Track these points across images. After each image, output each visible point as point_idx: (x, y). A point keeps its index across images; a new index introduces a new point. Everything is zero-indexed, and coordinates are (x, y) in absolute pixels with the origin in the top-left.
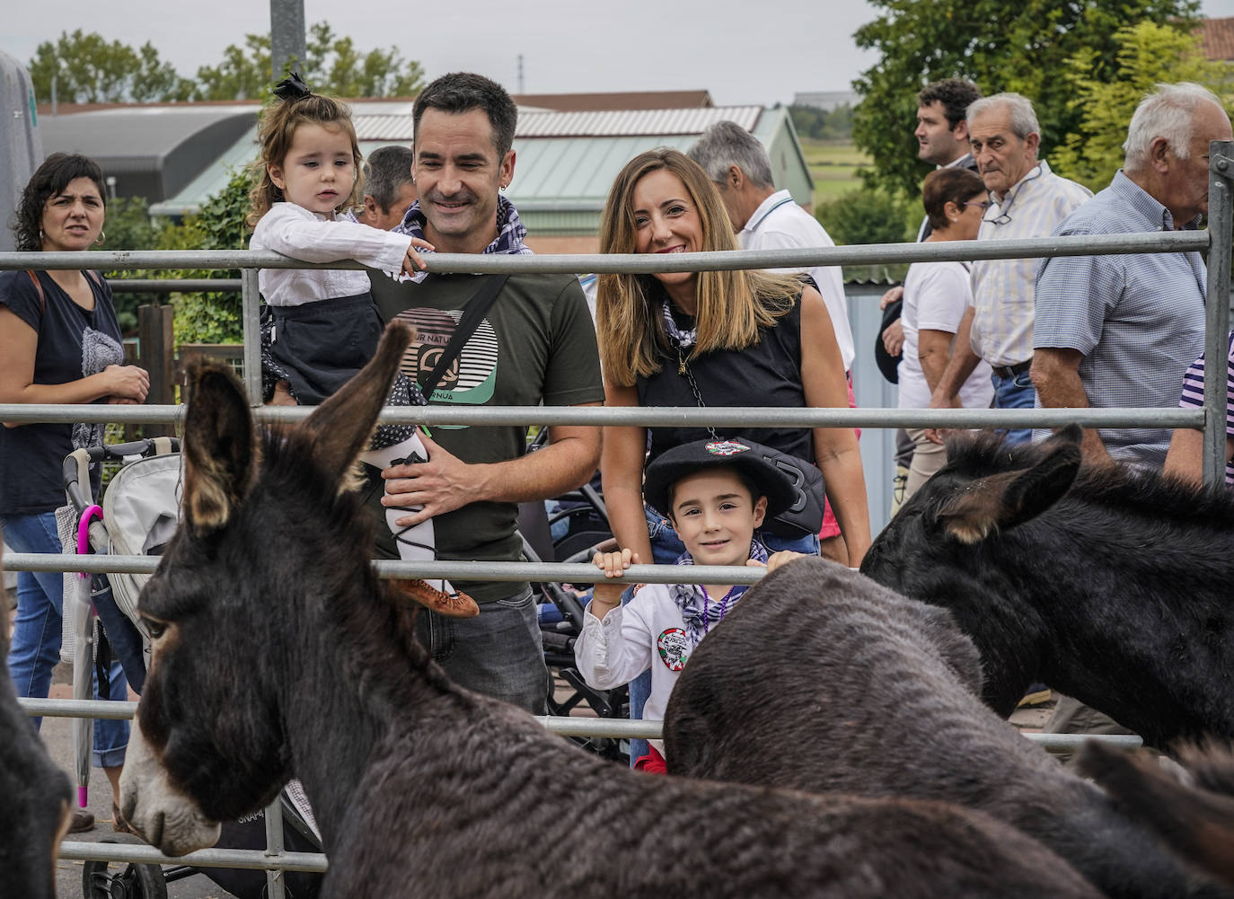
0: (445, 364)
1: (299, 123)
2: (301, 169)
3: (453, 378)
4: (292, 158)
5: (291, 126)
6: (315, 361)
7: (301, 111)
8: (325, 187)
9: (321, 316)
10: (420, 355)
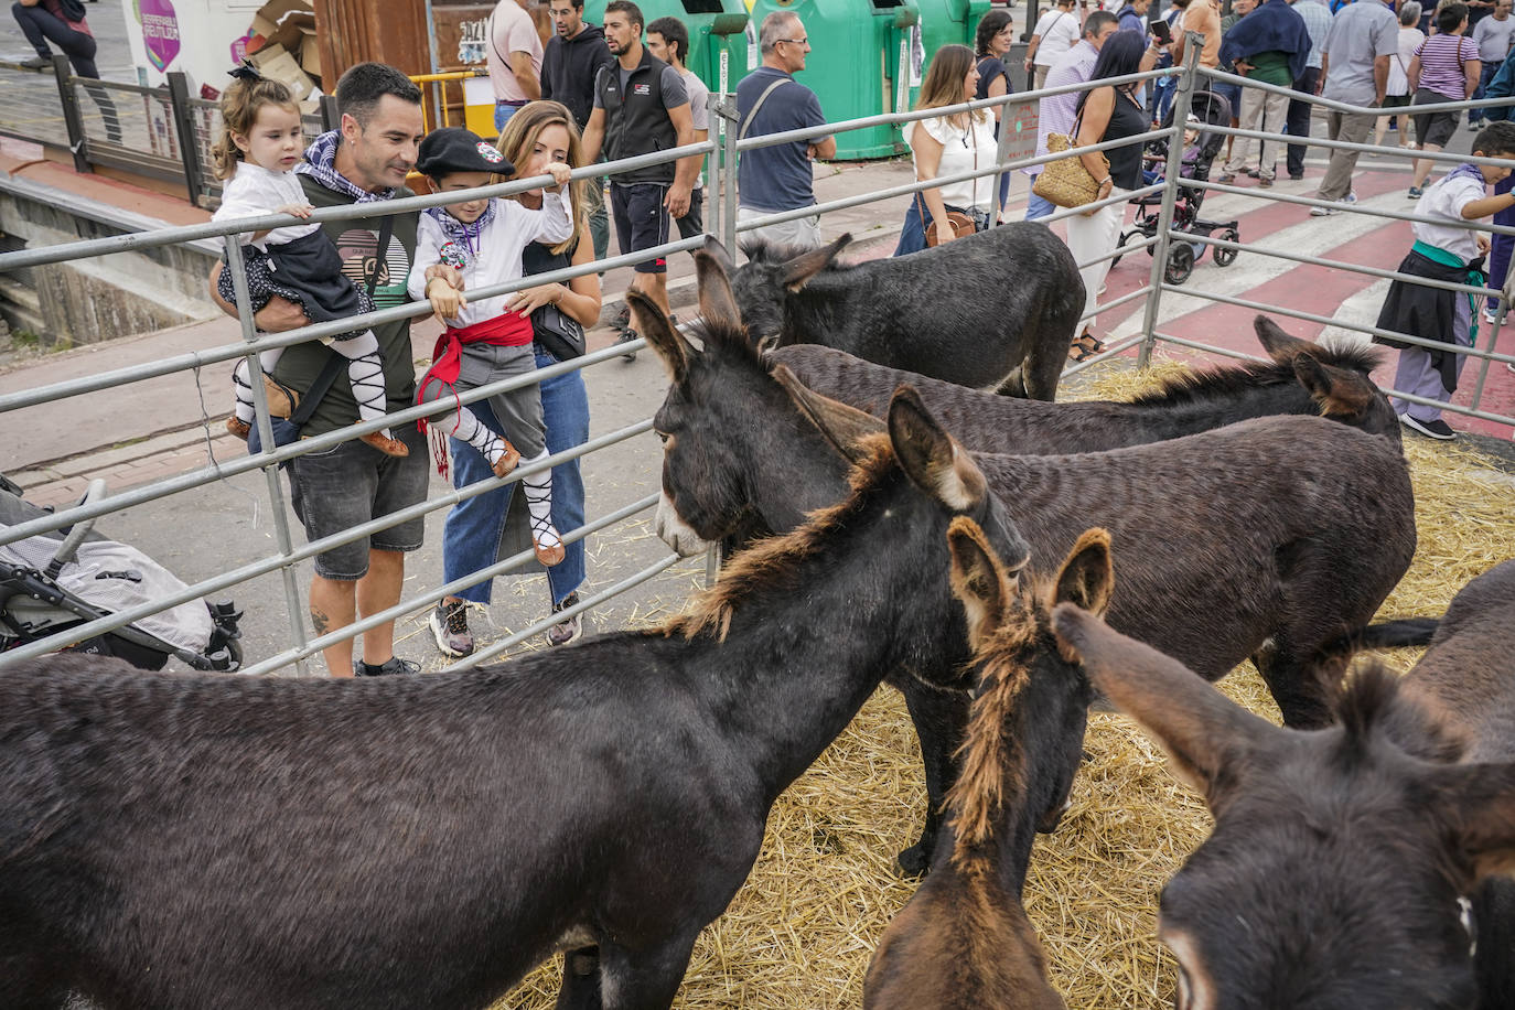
0: (379, 269)
1: (262, 104)
2: (266, 140)
3: (386, 278)
4: (257, 132)
5: (254, 106)
6: (311, 280)
7: (260, 93)
8: (288, 154)
9: (307, 247)
10: (364, 264)
